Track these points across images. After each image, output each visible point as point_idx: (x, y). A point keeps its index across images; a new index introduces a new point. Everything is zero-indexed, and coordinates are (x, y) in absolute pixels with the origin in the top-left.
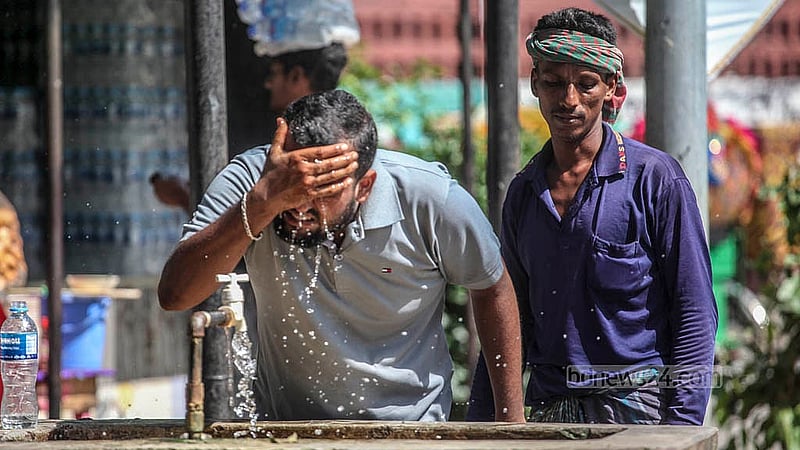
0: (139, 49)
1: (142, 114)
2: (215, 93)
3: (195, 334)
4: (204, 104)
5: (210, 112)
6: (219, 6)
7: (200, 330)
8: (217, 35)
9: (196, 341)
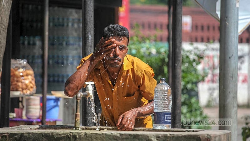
0: (73, 25)
1: (73, 45)
2: (90, 34)
3: (78, 99)
4: (87, 37)
5: (89, 40)
6: (92, 8)
7: (79, 98)
8: (91, 17)
9: (78, 101)
